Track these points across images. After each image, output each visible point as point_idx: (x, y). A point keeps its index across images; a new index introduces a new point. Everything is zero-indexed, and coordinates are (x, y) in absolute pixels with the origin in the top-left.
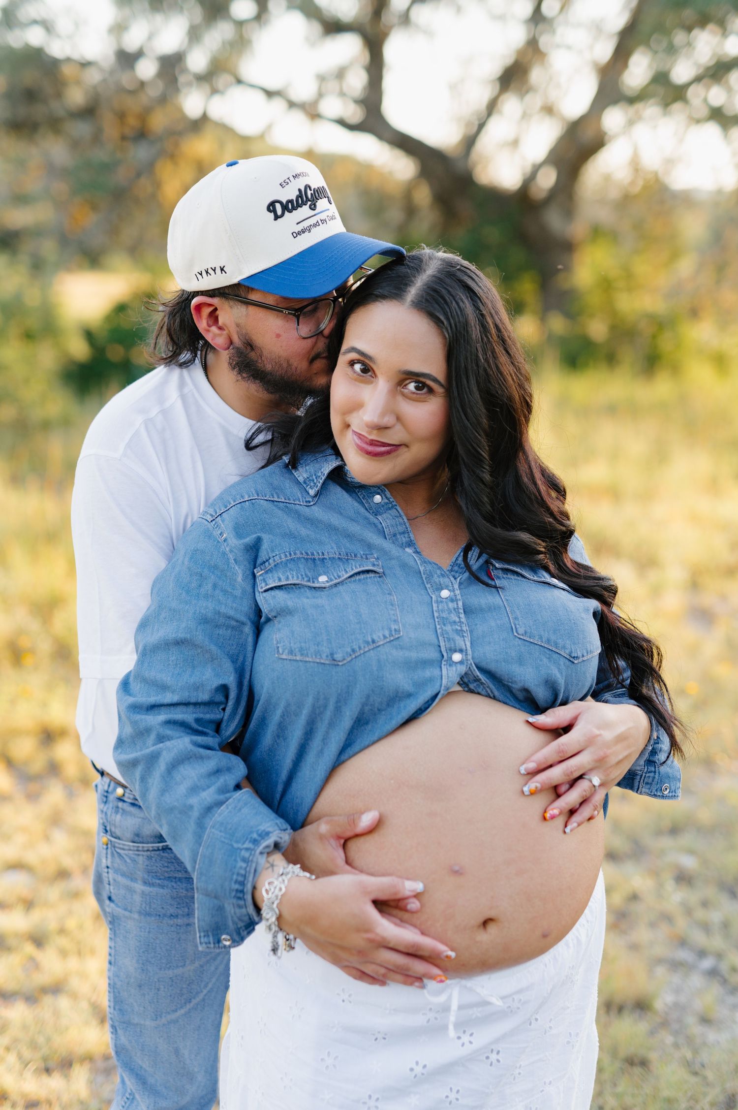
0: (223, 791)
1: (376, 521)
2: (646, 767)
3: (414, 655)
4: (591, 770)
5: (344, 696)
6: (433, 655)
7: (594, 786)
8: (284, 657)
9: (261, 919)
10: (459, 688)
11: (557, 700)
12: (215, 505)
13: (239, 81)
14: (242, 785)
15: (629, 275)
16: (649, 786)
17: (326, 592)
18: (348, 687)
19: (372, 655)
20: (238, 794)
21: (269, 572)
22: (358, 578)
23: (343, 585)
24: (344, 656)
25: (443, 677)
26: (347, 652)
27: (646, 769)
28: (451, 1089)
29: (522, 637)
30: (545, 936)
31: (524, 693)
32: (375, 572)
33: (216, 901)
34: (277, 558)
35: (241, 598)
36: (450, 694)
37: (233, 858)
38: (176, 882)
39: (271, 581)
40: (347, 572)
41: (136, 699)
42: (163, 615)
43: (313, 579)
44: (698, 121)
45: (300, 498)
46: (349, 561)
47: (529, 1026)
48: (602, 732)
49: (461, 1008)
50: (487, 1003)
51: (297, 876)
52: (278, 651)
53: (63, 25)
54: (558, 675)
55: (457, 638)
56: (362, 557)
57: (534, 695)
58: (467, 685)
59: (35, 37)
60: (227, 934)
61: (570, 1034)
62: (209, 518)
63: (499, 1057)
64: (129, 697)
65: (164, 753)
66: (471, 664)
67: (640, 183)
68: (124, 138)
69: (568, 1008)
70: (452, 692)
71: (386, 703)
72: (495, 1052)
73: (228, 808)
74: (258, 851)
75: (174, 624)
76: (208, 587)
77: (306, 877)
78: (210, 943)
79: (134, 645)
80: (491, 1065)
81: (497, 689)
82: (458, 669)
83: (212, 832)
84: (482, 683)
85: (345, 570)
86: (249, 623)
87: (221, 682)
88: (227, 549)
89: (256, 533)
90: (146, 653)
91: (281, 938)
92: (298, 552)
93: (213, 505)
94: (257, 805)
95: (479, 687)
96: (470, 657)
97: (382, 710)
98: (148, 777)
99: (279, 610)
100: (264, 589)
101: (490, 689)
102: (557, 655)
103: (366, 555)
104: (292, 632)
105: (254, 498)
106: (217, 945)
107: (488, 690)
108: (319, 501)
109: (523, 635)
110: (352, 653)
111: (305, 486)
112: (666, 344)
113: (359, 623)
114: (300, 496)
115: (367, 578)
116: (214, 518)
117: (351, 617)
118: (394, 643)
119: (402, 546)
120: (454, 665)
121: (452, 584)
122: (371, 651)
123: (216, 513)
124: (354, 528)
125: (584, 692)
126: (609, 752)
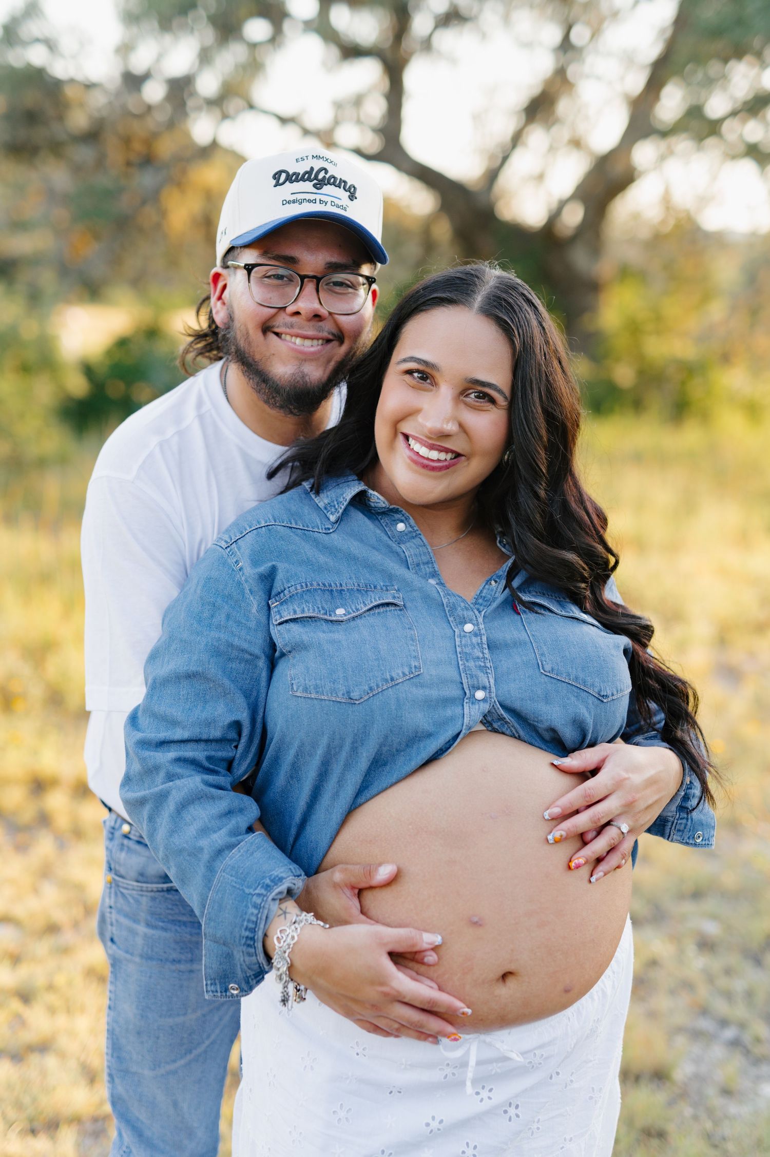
0: (234, 833)
1: (399, 550)
2: (678, 813)
3: (434, 693)
4: (619, 815)
5: (361, 736)
6: (455, 692)
7: (623, 833)
8: (298, 694)
9: (271, 968)
10: (482, 728)
11: (585, 741)
12: (230, 531)
13: (251, 107)
14: (255, 827)
15: (658, 317)
16: (681, 833)
17: (343, 626)
18: (365, 726)
19: (391, 693)
20: (251, 837)
21: (284, 603)
22: (377, 611)
23: (361, 618)
24: (361, 694)
25: (465, 716)
26: (364, 690)
27: (678, 816)
28: (467, 1144)
29: (548, 674)
30: (567, 991)
31: (551, 734)
32: (395, 605)
33: (225, 948)
34: (292, 589)
35: (256, 630)
36: (471, 733)
37: (245, 903)
38: (180, 926)
39: (285, 614)
40: (366, 604)
41: (145, 734)
42: (174, 646)
43: (329, 612)
44: (734, 157)
45: (319, 525)
46: (369, 593)
47: (549, 1080)
48: (631, 775)
49: (479, 1063)
50: (506, 1059)
51: (311, 923)
52: (292, 688)
53: (67, 44)
54: (587, 715)
55: (481, 674)
56: (382, 589)
57: (561, 735)
58: (491, 725)
59: (36, 56)
60: (235, 982)
61: (593, 1089)
62: (224, 545)
63: (518, 1112)
64: (137, 732)
65: (174, 792)
66: (495, 701)
67: (672, 222)
68: (129, 164)
69: (591, 1061)
70: (474, 731)
71: (405, 744)
72: (513, 1106)
73: (240, 851)
74: (270, 898)
75: (185, 656)
76: (221, 617)
77: (319, 925)
78: (217, 991)
79: (143, 678)
80: (510, 1120)
81: (523, 728)
82: (481, 707)
83: (223, 876)
84: (507, 723)
85: (364, 602)
86: (264, 657)
87: (234, 718)
88: (243, 578)
89: (272, 560)
90: (156, 686)
91: (291, 987)
92: (315, 583)
93: (227, 531)
94: (270, 849)
95: (504, 726)
96: (493, 695)
97: (401, 751)
98: (156, 816)
99: (293, 644)
100: (278, 621)
101: (515, 728)
102: (585, 693)
103: (386, 586)
104: (308, 669)
105: (271, 524)
106: (224, 994)
107: (513, 729)
108: (339, 528)
109: (550, 672)
110: (369, 692)
111: (325, 512)
112: (696, 390)
113: (377, 659)
114: (319, 523)
115: (386, 611)
116: (229, 544)
117: (369, 654)
118: (414, 680)
119: (426, 577)
120: (476, 703)
121: (477, 618)
122: (390, 689)
123: (231, 539)
124: (376, 557)
125: (614, 732)
126: (638, 796)
